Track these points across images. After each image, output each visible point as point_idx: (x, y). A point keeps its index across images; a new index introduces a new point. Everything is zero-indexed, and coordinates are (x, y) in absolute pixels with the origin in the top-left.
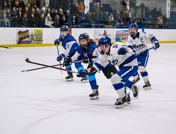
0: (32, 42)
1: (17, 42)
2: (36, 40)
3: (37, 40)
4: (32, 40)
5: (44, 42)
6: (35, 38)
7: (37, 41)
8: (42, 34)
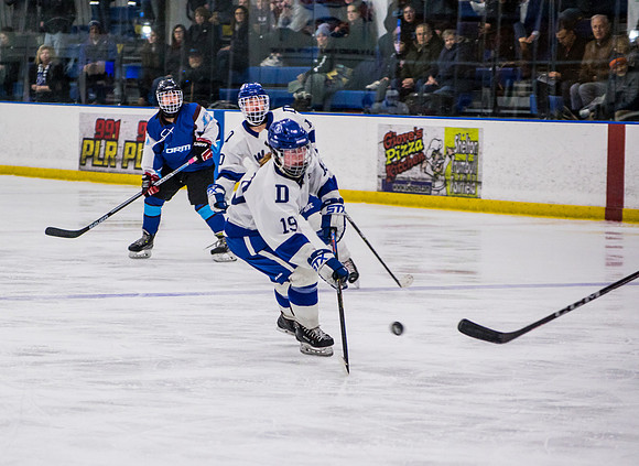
0: (438, 184)
1: (380, 180)
2: (454, 180)
3: (457, 177)
4: (435, 178)
5: (486, 192)
6: (449, 170)
7: (459, 181)
8: (476, 149)
